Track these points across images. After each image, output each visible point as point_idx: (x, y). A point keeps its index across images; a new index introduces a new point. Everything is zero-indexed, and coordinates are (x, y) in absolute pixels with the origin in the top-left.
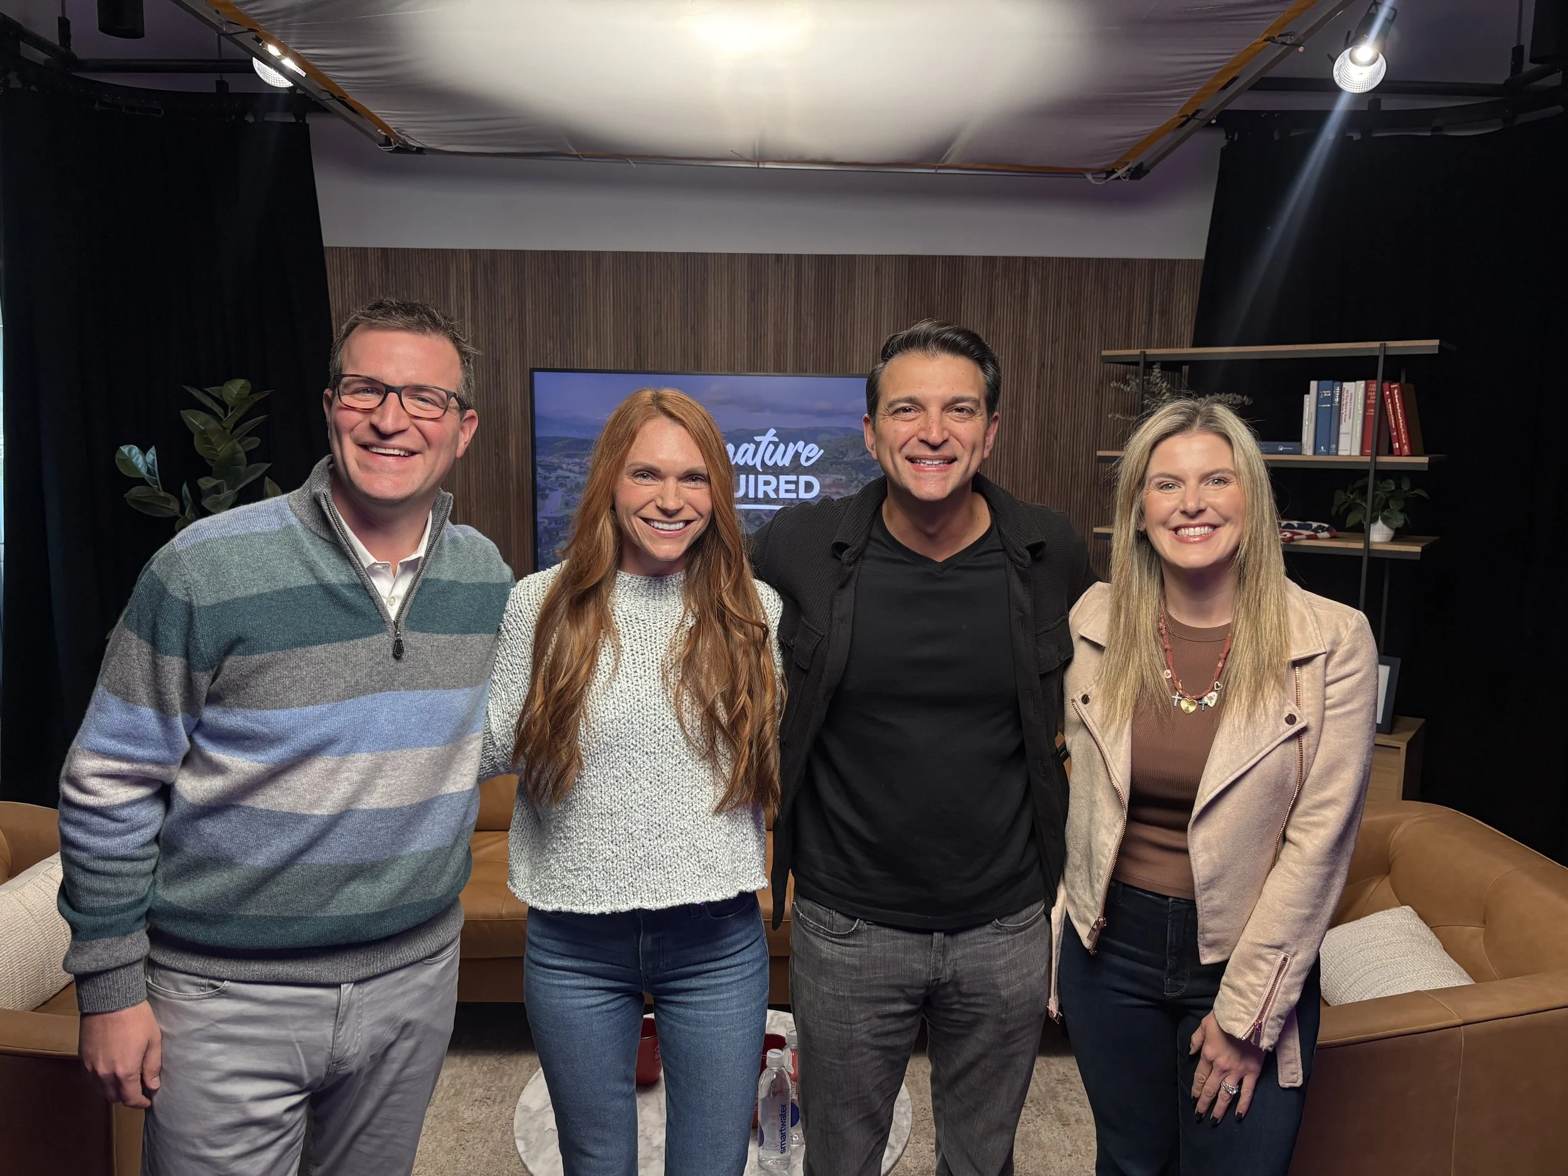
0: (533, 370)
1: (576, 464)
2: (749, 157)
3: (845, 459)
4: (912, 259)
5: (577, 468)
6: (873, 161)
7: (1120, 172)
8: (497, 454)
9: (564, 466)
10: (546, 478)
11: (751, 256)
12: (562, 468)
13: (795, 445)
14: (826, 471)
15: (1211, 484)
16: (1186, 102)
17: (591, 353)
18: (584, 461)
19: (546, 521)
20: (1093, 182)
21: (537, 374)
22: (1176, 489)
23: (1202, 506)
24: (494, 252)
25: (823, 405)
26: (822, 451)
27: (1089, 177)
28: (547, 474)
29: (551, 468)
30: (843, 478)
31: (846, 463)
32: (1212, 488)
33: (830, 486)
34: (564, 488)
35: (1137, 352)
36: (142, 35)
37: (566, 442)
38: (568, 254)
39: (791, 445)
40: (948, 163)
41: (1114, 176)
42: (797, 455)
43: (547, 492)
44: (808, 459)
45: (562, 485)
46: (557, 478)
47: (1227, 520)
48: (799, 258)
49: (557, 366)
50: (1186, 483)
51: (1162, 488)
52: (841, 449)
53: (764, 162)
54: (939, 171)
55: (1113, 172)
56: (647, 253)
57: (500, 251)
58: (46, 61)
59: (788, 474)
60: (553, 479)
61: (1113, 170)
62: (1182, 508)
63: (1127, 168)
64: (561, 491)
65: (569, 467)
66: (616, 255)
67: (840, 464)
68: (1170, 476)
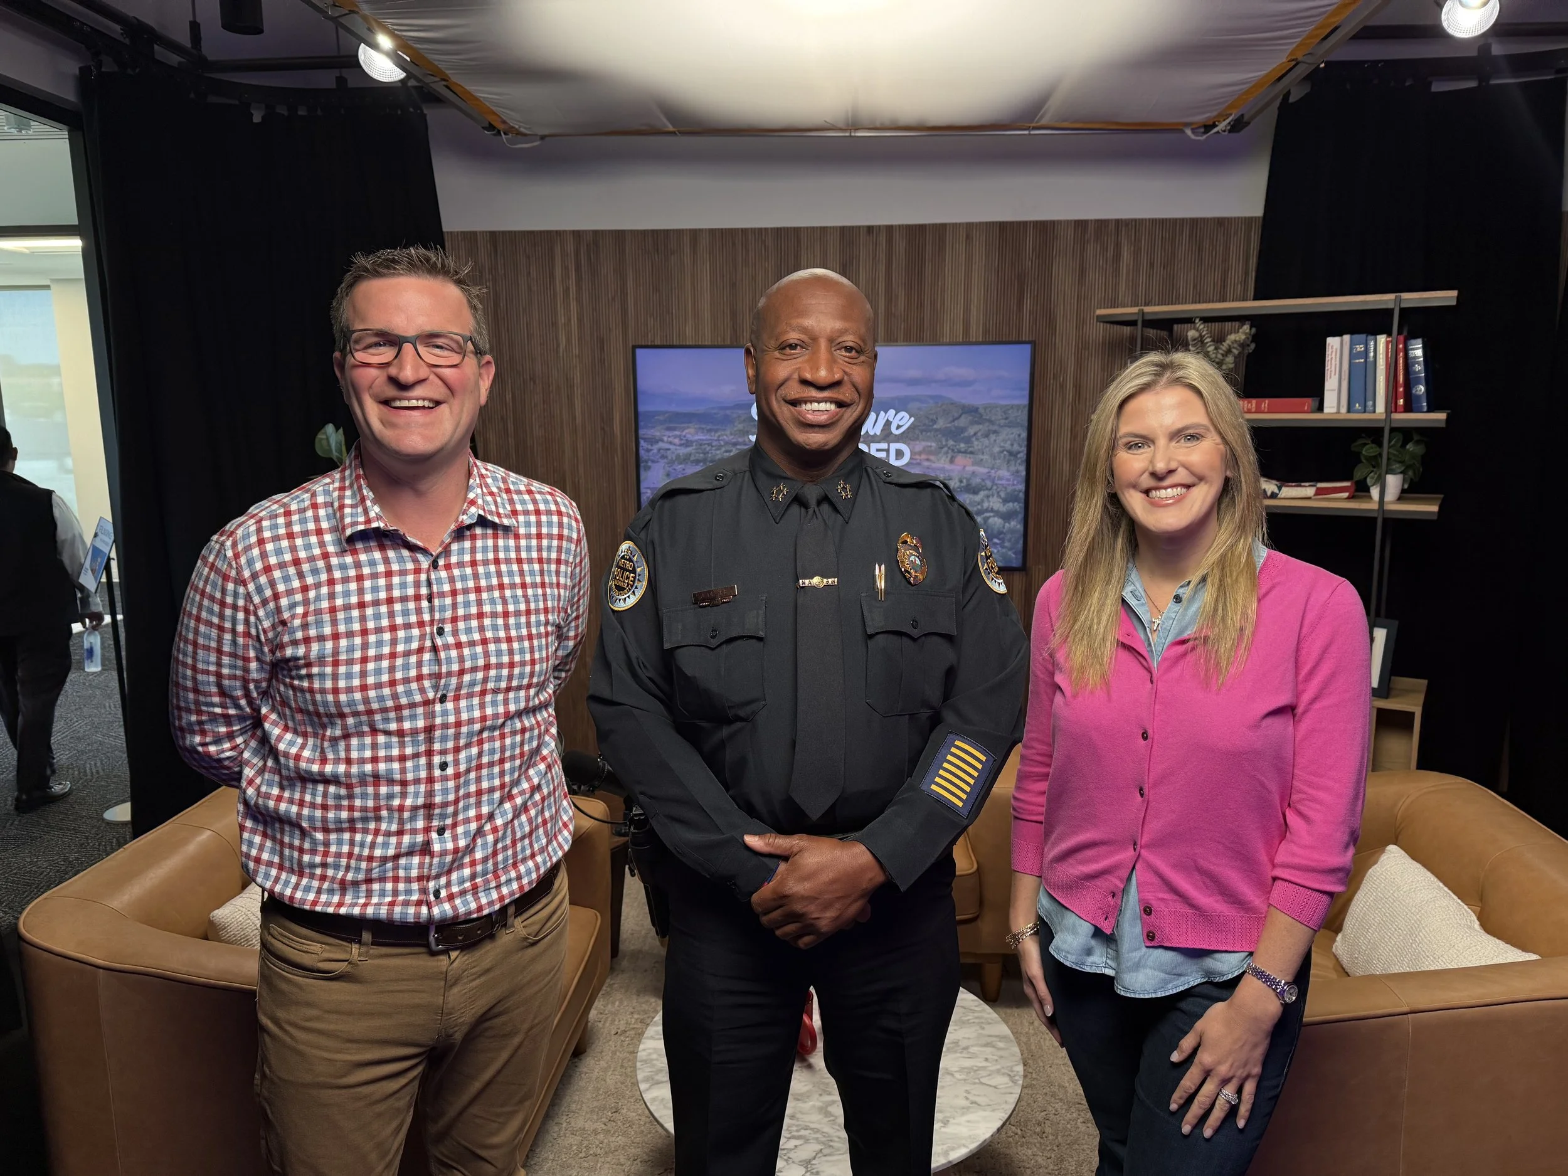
0: (635, 347)
1: (675, 437)
2: (841, 125)
3: (935, 427)
4: (1003, 226)
5: (677, 441)
6: (965, 124)
7: (1222, 126)
8: (603, 429)
9: (665, 439)
10: (648, 451)
11: (843, 229)
12: (662, 441)
13: (886, 413)
14: (917, 439)
15: (1183, 441)
16: (1294, 46)
17: (689, 330)
18: (684, 433)
19: (649, 491)
20: (1193, 137)
21: (639, 351)
22: (1146, 449)
23: (1173, 465)
24: (596, 233)
25: (913, 373)
26: (913, 419)
27: (1189, 132)
28: (650, 447)
29: (654, 441)
30: (934, 444)
31: (937, 430)
32: (1183, 445)
33: (920, 453)
34: (665, 460)
35: (1135, 310)
36: (261, 31)
37: (667, 415)
38: (666, 232)
39: (882, 413)
40: (1043, 122)
41: (1215, 130)
42: (888, 423)
43: (650, 464)
44: (899, 427)
45: (663, 457)
46: (659, 450)
47: (1201, 479)
48: (890, 229)
49: (658, 342)
50: (1156, 442)
51: (1130, 448)
52: (931, 417)
53: (857, 129)
54: (1032, 132)
55: (1214, 125)
56: (742, 229)
57: (602, 231)
58: (180, 63)
59: (879, 442)
60: (655, 451)
61: (1214, 123)
62: (1151, 469)
63: (1228, 121)
64: (663, 462)
65: (670, 439)
66: (712, 231)
67: (930, 431)
68: (1137, 436)
